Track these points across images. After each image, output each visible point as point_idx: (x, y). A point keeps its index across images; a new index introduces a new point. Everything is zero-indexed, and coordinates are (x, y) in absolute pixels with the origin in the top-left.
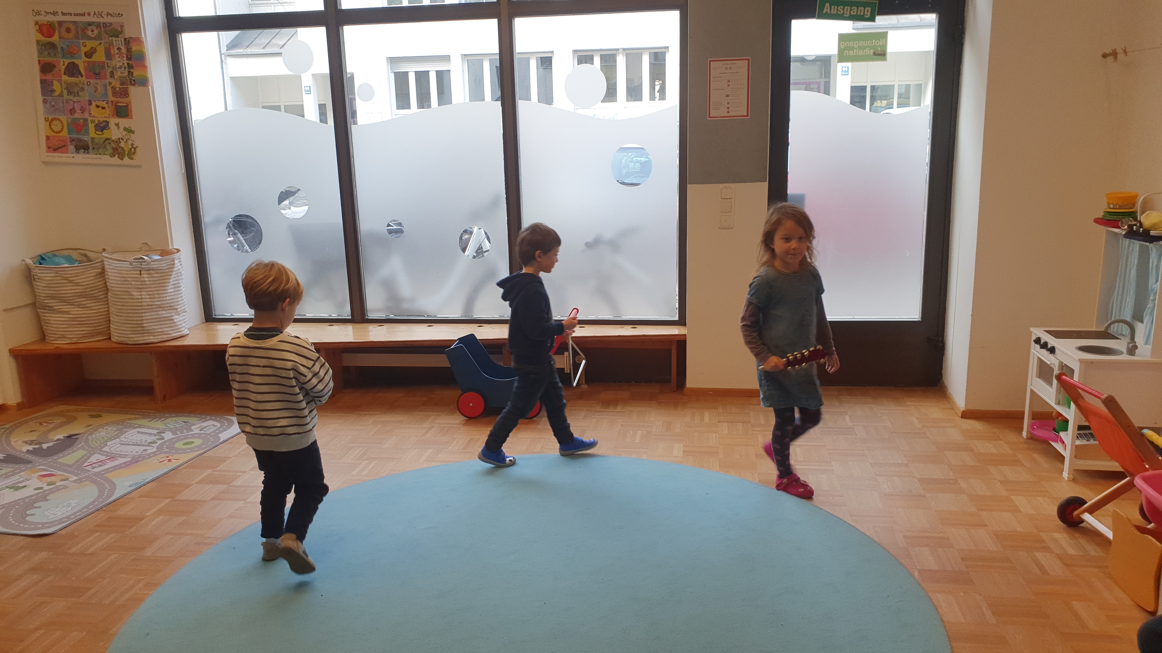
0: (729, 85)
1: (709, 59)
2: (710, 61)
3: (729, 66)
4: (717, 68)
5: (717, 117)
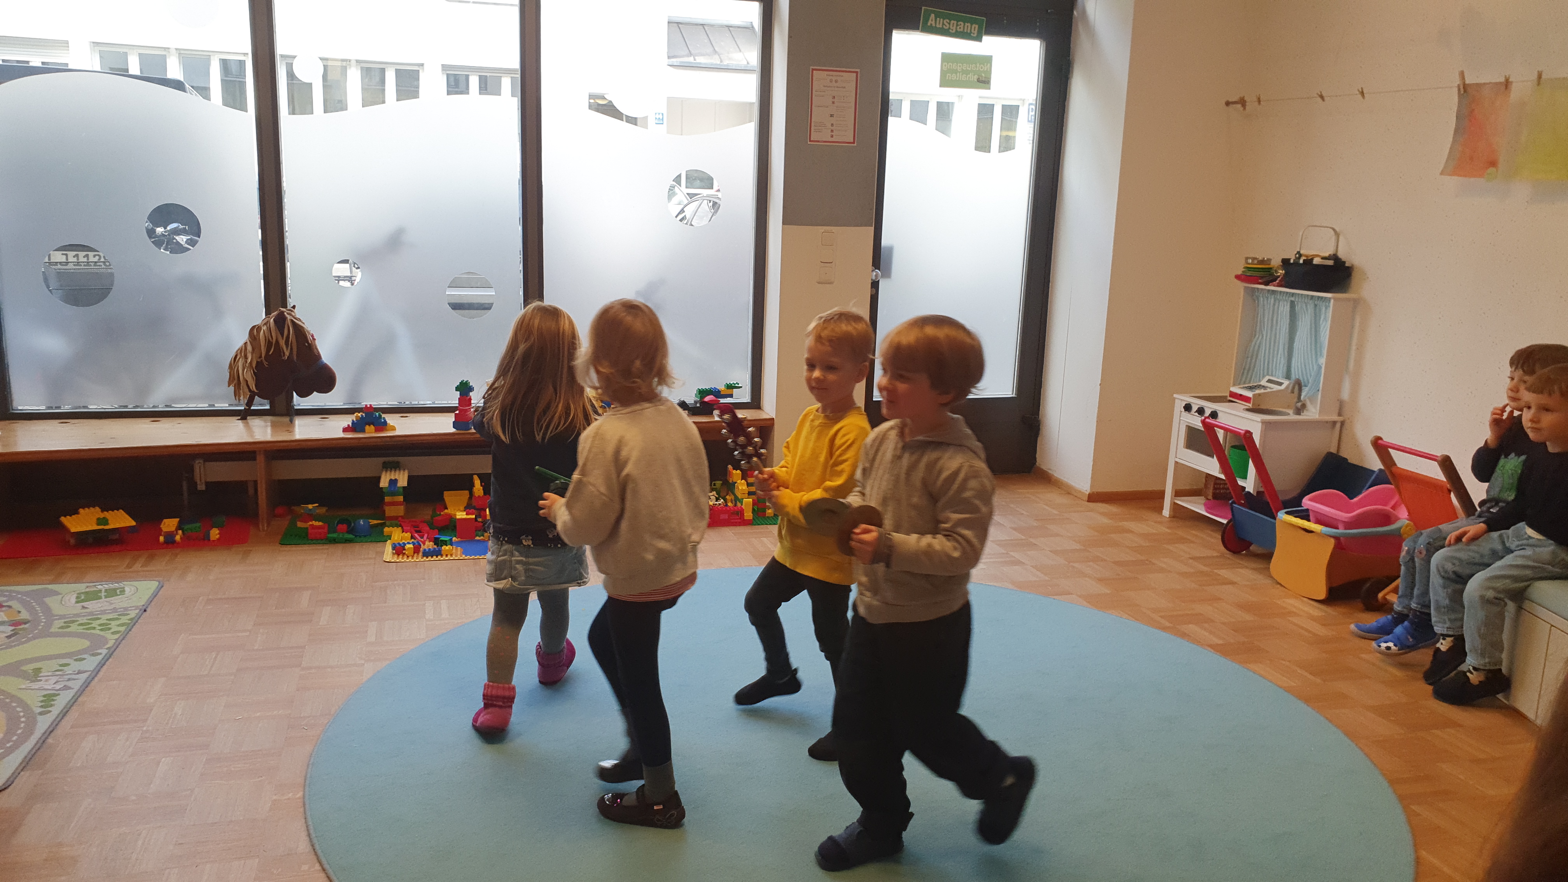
0: (833, 103)
1: (811, 67)
2: (813, 70)
3: (834, 79)
4: (820, 79)
5: (818, 141)
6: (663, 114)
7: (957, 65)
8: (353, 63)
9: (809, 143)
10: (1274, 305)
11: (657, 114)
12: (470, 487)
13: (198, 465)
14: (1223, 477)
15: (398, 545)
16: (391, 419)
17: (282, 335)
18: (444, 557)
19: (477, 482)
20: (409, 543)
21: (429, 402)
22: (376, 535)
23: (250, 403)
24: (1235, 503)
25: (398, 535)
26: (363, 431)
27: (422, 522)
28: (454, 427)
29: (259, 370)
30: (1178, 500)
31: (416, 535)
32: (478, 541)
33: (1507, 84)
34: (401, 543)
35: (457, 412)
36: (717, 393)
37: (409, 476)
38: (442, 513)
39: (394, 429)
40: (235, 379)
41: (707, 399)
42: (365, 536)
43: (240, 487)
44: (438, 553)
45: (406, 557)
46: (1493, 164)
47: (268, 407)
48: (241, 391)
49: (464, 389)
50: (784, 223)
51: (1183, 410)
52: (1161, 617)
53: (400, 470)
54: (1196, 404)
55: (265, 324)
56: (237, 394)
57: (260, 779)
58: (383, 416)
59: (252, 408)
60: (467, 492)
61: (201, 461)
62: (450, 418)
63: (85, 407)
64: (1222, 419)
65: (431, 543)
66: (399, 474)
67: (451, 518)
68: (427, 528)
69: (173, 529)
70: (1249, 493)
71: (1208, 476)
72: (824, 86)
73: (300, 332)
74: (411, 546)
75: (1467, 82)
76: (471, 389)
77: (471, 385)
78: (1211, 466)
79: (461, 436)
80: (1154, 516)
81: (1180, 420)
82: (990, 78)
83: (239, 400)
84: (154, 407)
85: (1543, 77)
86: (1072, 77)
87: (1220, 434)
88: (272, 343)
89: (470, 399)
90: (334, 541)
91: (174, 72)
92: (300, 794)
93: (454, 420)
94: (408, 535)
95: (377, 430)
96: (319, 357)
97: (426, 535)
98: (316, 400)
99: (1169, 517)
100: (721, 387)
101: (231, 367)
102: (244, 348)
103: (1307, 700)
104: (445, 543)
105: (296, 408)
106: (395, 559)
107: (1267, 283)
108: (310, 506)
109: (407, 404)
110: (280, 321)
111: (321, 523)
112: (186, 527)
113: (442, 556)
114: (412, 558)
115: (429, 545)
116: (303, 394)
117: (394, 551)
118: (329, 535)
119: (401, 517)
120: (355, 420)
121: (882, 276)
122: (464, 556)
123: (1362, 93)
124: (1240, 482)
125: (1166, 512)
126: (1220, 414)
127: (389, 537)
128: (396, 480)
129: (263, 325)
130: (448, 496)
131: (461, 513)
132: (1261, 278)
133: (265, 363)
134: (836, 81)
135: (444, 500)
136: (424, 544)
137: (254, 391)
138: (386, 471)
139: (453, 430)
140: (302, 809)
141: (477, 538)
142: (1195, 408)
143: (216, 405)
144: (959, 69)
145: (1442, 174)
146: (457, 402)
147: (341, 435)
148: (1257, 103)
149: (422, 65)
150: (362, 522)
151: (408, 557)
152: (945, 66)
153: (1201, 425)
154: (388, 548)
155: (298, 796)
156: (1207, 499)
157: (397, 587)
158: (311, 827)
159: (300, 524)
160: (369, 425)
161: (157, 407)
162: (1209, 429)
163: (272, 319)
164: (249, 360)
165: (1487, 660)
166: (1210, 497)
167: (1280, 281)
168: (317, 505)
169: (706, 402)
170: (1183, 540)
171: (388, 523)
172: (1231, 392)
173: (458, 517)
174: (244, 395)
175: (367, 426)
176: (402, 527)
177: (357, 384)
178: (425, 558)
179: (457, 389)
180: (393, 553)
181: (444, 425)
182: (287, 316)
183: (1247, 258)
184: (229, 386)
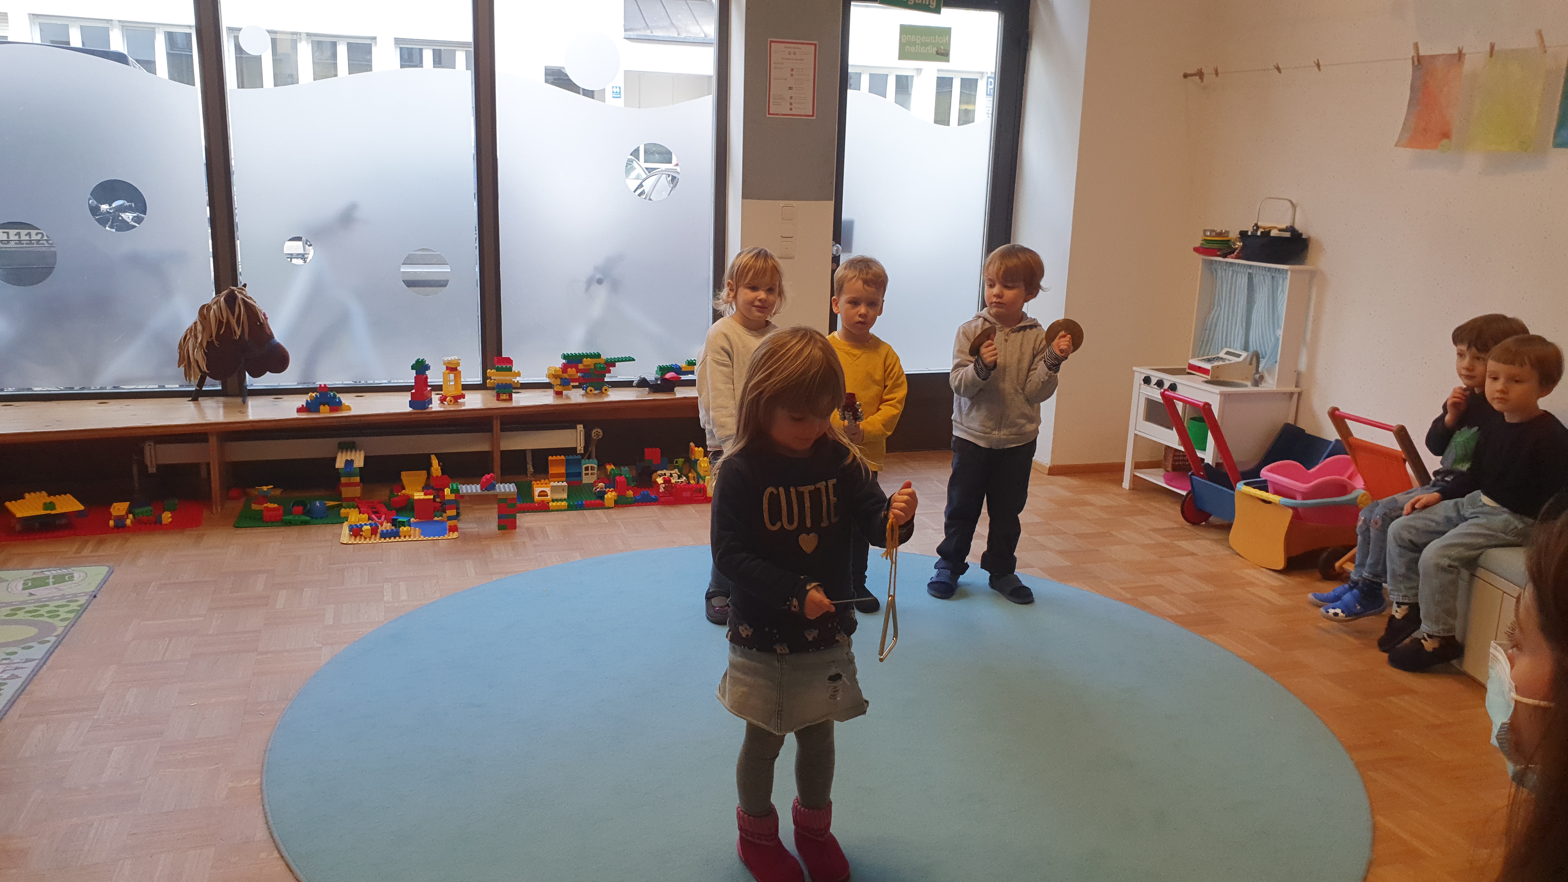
6: (620, 88)
7: (916, 38)
8: (304, 36)
9: (768, 116)
10: (1232, 277)
11: (615, 88)
12: (428, 466)
13: (149, 449)
14: (1182, 449)
15: (354, 527)
16: (346, 399)
17: (233, 314)
18: (402, 538)
19: (435, 462)
20: (366, 524)
21: (384, 381)
22: (333, 517)
23: (201, 383)
24: (1195, 475)
25: (355, 517)
26: (317, 411)
27: (380, 503)
28: (410, 406)
29: (210, 350)
30: (1137, 472)
31: (373, 516)
32: (437, 521)
33: (1460, 55)
34: (358, 524)
35: (414, 391)
36: (678, 370)
37: (365, 456)
38: (399, 494)
39: (349, 408)
40: (185, 360)
41: (669, 375)
42: (321, 518)
43: (192, 470)
44: (396, 534)
45: (363, 538)
46: (1446, 135)
47: (220, 388)
48: (192, 372)
49: (421, 367)
50: (744, 196)
51: (1143, 383)
52: (1121, 588)
53: (356, 451)
54: (1156, 376)
55: (216, 303)
56: (187, 375)
57: (217, 766)
58: (338, 395)
59: (203, 389)
60: (425, 472)
61: (152, 444)
62: (407, 397)
63: (29, 389)
64: (1181, 392)
65: (389, 524)
66: (355, 455)
67: (408, 498)
68: (384, 509)
69: (124, 513)
70: (1208, 464)
71: (1168, 447)
72: (782, 59)
73: (251, 310)
74: (369, 527)
75: (1421, 53)
76: (427, 368)
77: (427, 363)
78: (1170, 438)
79: (419, 416)
80: (1113, 488)
81: (1139, 392)
82: (949, 51)
83: (190, 380)
84: (101, 388)
85: (1496, 48)
86: (1031, 49)
87: (1179, 406)
88: (223, 322)
89: (427, 378)
90: (289, 524)
91: (117, 44)
92: (258, 781)
93: (410, 399)
94: (366, 516)
95: (332, 410)
96: (271, 336)
97: (383, 517)
98: (269, 380)
99: (1129, 489)
100: (682, 364)
101: (180, 347)
102: (193, 328)
103: (1265, 669)
104: (403, 524)
105: (248, 388)
106: (352, 541)
107: (1225, 256)
108: (265, 488)
109: (363, 383)
110: (231, 299)
111: (276, 505)
112: (137, 511)
113: (400, 537)
114: (370, 540)
115: (387, 526)
116: (256, 374)
117: (351, 533)
118: (284, 518)
119: (359, 498)
120: (309, 400)
121: (843, 251)
122: (422, 537)
123: (1318, 65)
124: (1200, 454)
125: (1126, 484)
126: (1179, 387)
127: (346, 519)
128: (352, 461)
129: (214, 304)
130: (405, 476)
131: (419, 494)
132: (1219, 250)
133: (216, 343)
134: (795, 54)
135: (401, 480)
136: (382, 525)
137: (206, 372)
138: (342, 452)
139: (409, 410)
140: (259, 797)
141: (436, 519)
142: (1154, 381)
143: (166, 386)
144: (918, 41)
145: (1396, 145)
146: (413, 381)
147: (295, 415)
148: (1214, 76)
149: (375, 38)
150: (318, 504)
151: (365, 538)
152: (904, 38)
153: (1160, 397)
154: (345, 529)
155: (256, 782)
156: (1167, 471)
157: (354, 570)
158: (269, 814)
159: (254, 507)
160: (324, 405)
161: (105, 388)
162: (1169, 401)
163: (222, 299)
164: (199, 340)
165: (1441, 627)
166: (1170, 469)
167: (1237, 253)
168: (272, 486)
169: (666, 379)
170: (1142, 512)
171: (344, 504)
172: (1189, 364)
173: (416, 498)
174: (194, 376)
175: (322, 406)
176: (359, 509)
177: (311, 363)
178: (383, 539)
179: (413, 368)
180: (351, 536)
181: (400, 404)
182: (238, 294)
183: (1205, 231)
184: (179, 366)
